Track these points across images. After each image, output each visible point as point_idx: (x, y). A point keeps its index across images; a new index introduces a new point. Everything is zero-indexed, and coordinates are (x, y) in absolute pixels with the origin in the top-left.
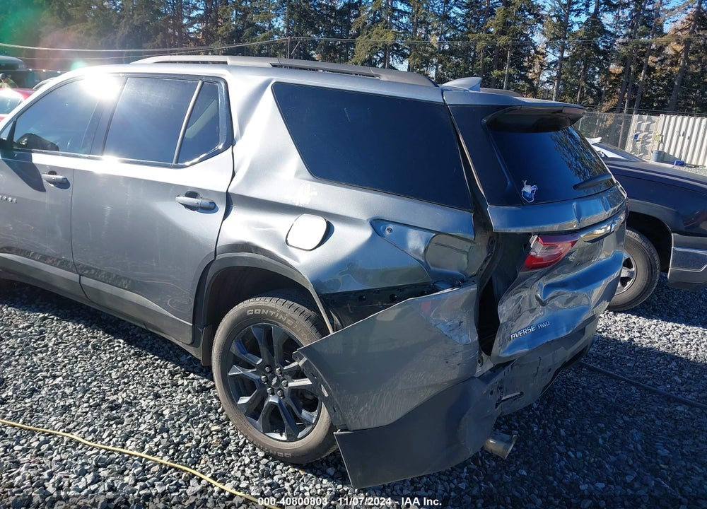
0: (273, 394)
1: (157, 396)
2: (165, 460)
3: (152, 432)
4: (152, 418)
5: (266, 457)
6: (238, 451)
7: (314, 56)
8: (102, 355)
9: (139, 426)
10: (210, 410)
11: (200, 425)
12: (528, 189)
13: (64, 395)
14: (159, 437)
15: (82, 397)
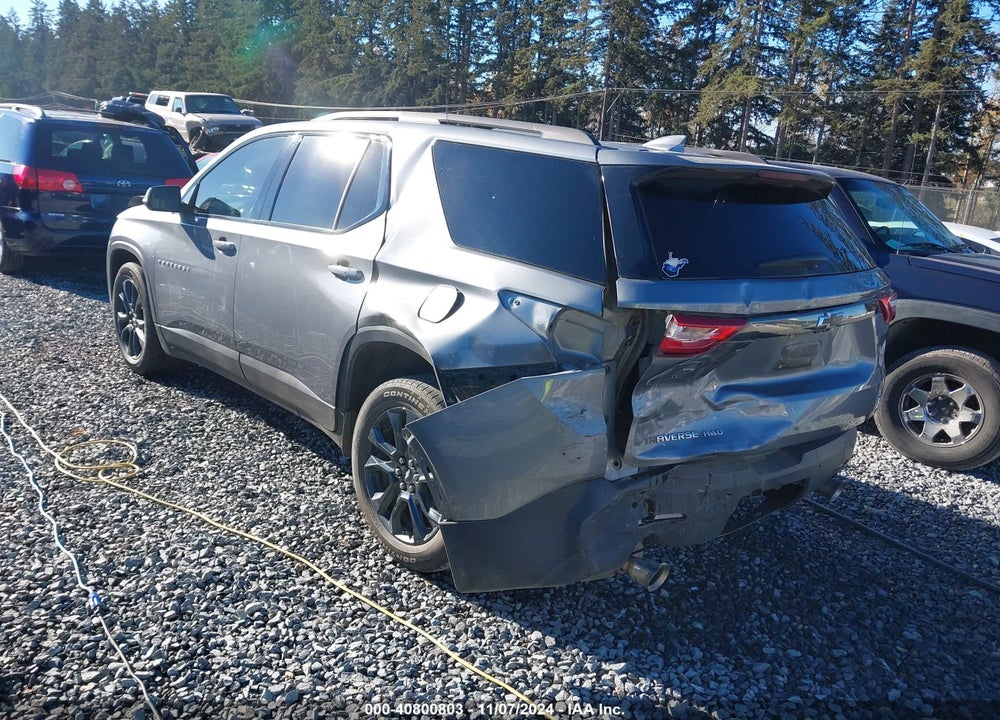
0: (405, 489)
1: (300, 491)
2: (285, 549)
3: (281, 523)
4: (286, 510)
5: (393, 563)
6: (365, 555)
7: (641, 114)
8: (257, 446)
9: (270, 515)
10: (352, 511)
11: (335, 525)
12: (673, 262)
13: (205, 478)
14: (286, 528)
15: (223, 482)
